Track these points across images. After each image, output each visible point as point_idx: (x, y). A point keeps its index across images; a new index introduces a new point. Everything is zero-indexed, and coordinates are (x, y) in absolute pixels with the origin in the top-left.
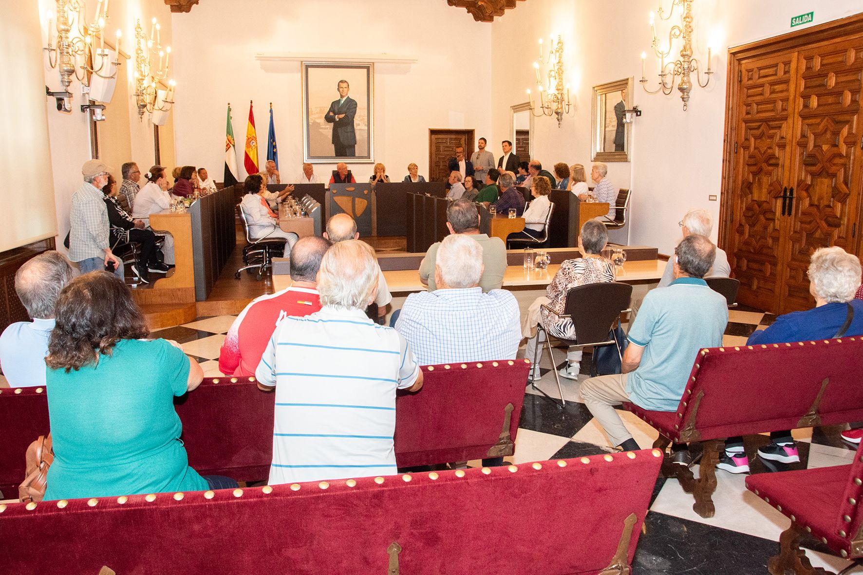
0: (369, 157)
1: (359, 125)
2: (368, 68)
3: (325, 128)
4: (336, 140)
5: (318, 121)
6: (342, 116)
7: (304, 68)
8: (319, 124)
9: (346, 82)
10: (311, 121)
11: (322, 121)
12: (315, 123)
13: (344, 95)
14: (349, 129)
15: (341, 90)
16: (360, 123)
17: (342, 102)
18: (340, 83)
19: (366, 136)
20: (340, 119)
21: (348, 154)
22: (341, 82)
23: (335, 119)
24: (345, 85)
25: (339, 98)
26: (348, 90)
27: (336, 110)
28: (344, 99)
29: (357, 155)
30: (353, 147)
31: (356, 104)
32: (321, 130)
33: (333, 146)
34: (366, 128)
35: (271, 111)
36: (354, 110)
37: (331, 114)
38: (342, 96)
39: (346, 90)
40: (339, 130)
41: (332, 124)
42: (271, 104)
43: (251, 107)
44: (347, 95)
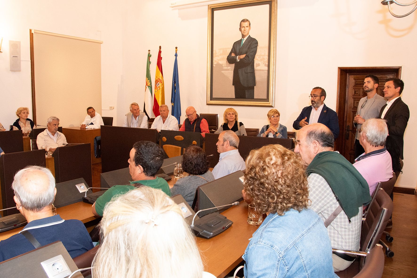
0: (267, 100)
1: (258, 65)
3: (226, 70)
4: (236, 82)
5: (221, 62)
6: (243, 56)
7: (210, 11)
8: (221, 65)
9: (247, 20)
10: (214, 63)
11: (224, 62)
12: (218, 64)
13: (245, 34)
14: (249, 69)
15: (243, 29)
16: (260, 62)
17: (244, 42)
18: (242, 23)
19: (266, 77)
20: (241, 60)
21: (247, 96)
22: (243, 21)
23: (236, 60)
24: (246, 24)
25: (240, 38)
26: (250, 29)
27: (238, 51)
28: (245, 39)
29: (255, 97)
30: (252, 88)
31: (257, 43)
32: (223, 72)
33: (233, 88)
34: (266, 68)
35: (176, 55)
36: (254, 49)
37: (233, 55)
38: (243, 36)
39: (247, 29)
40: (240, 71)
41: (233, 66)
42: (176, 48)
43: (160, 52)
44: (248, 34)
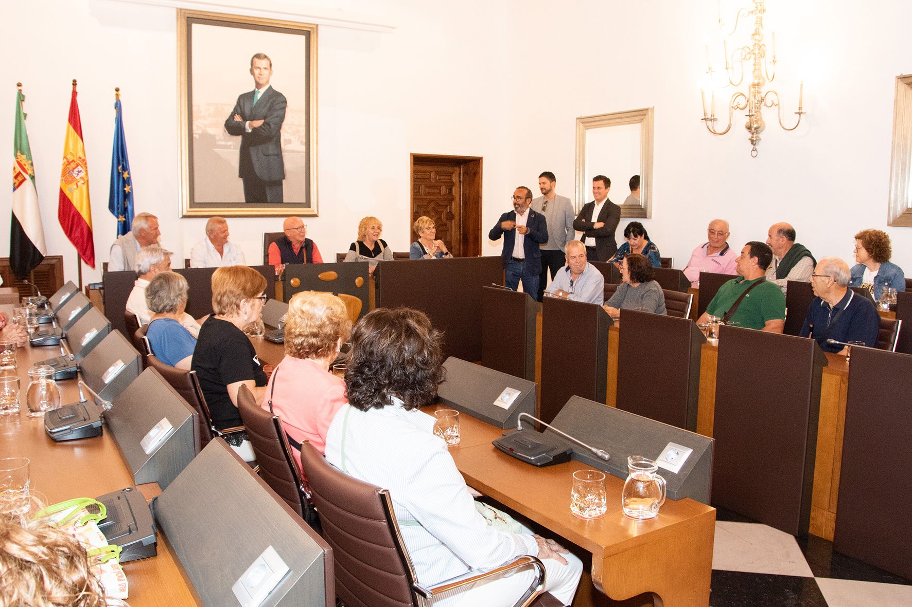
0: (308, 204)
1: (289, 142)
2: (308, 35)
3: (225, 147)
4: (246, 170)
5: (211, 131)
6: (258, 123)
7: (184, 22)
8: (213, 137)
9: (266, 57)
10: (197, 131)
11: (220, 131)
12: (204, 135)
13: (261, 82)
14: (271, 149)
15: (257, 72)
16: (292, 138)
17: (259, 96)
18: (256, 60)
19: (303, 164)
20: (254, 129)
21: (269, 198)
22: (258, 56)
23: (244, 129)
24: (263, 63)
25: (251, 87)
26: (270, 73)
27: (247, 111)
28: (262, 91)
29: (285, 200)
30: (278, 184)
31: (285, 102)
32: (216, 150)
33: (240, 183)
34: (303, 148)
35: (118, 106)
36: (280, 113)
37: (238, 118)
38: (258, 85)
39: (265, 72)
40: (253, 151)
41: (239, 139)
42: (117, 90)
43: (75, 94)
44: (268, 82)
